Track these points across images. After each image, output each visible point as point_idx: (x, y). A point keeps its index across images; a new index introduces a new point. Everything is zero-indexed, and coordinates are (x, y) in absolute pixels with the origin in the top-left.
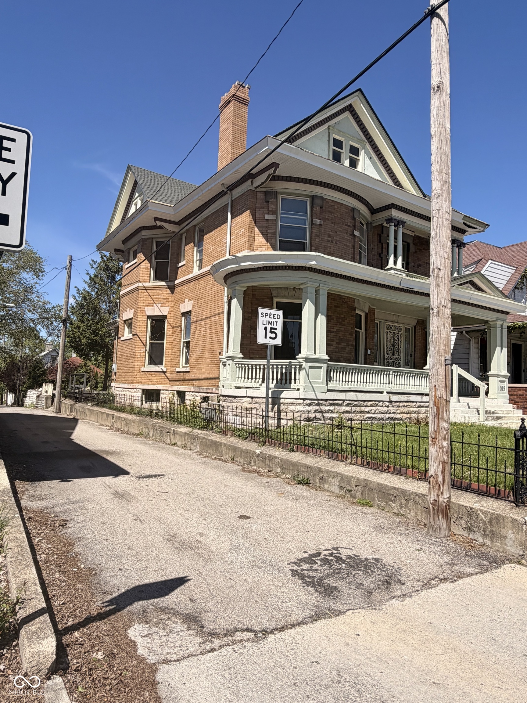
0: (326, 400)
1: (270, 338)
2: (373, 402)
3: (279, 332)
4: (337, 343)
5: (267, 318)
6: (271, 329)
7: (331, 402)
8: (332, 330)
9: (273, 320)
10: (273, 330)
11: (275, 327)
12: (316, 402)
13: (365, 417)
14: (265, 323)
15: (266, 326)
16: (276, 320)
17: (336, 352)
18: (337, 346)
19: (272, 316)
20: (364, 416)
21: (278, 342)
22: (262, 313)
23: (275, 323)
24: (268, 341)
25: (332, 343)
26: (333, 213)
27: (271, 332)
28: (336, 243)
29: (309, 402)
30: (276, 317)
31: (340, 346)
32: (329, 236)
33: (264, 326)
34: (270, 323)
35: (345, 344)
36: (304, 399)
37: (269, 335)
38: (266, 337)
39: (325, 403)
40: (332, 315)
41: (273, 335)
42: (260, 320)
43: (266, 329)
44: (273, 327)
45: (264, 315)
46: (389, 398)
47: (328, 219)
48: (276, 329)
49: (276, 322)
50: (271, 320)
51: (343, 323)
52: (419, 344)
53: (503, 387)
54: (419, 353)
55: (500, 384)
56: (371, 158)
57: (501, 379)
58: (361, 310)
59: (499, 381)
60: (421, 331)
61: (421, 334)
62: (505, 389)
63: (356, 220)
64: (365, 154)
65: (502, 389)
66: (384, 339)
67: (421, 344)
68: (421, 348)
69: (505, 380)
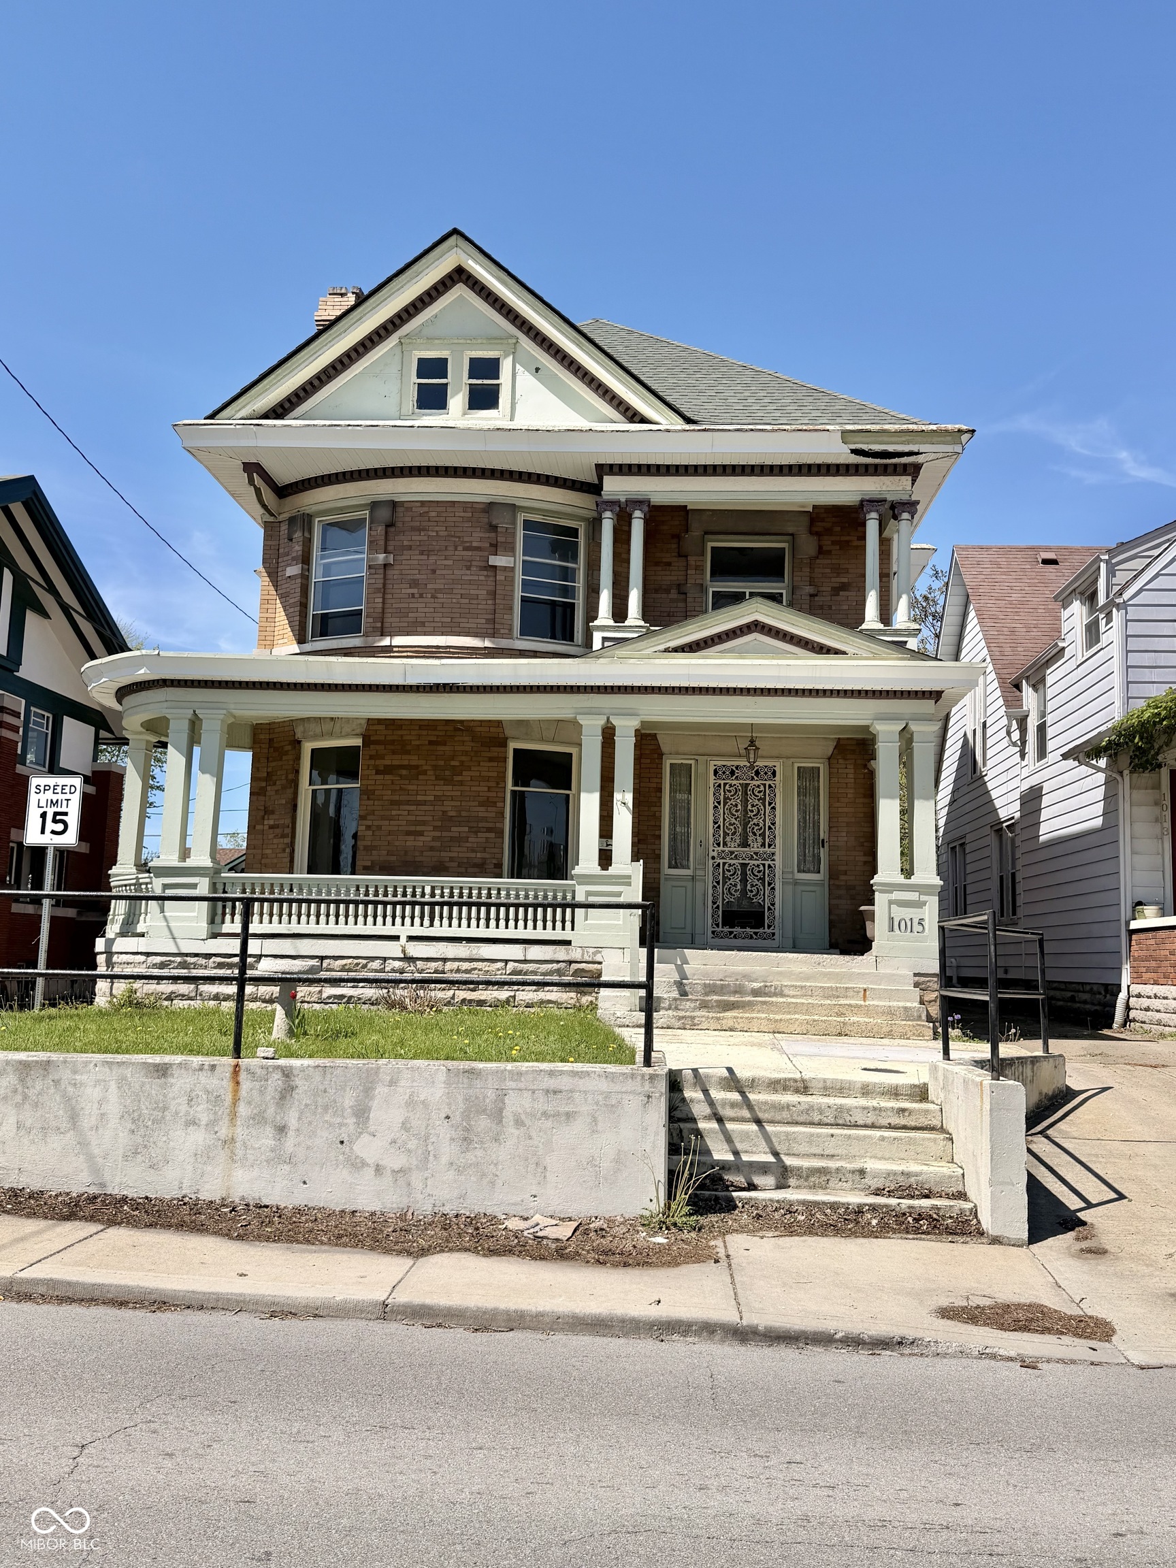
0: (208, 956)
1: (53, 832)
2: (350, 961)
3: (73, 820)
4: (435, 828)
5: (49, 795)
6: (56, 814)
7: (219, 960)
8: (419, 798)
9: (60, 797)
10: (58, 817)
11: (64, 809)
12: (178, 959)
13: (325, 995)
14: (43, 803)
15: (45, 809)
16: (68, 796)
17: (432, 849)
18: (438, 834)
19: (59, 790)
20: (320, 992)
21: (70, 838)
22: (38, 787)
23: (65, 803)
24: (47, 839)
25: (419, 828)
26: (424, 530)
27: (55, 821)
28: (433, 597)
29: (158, 959)
30: (67, 790)
31: (444, 834)
32: (414, 583)
33: (41, 811)
34: (54, 803)
35: (466, 829)
36: (148, 954)
37: (50, 826)
38: (43, 832)
39: (202, 961)
40: (422, 762)
41: (60, 827)
42: (33, 798)
43: (44, 815)
44: (59, 810)
45: (42, 789)
46: (404, 951)
47: (410, 548)
48: (66, 814)
49: (68, 800)
50: (55, 797)
51: (457, 778)
52: (846, 810)
53: (916, 922)
54: (844, 834)
55: (899, 913)
56: (537, 370)
57: (897, 895)
58: (553, 741)
59: (891, 902)
60: (855, 773)
61: (852, 780)
62: (926, 927)
63: (499, 529)
64: (518, 366)
65: (908, 926)
66: (707, 804)
67: (852, 810)
68: (853, 820)
69: (923, 898)
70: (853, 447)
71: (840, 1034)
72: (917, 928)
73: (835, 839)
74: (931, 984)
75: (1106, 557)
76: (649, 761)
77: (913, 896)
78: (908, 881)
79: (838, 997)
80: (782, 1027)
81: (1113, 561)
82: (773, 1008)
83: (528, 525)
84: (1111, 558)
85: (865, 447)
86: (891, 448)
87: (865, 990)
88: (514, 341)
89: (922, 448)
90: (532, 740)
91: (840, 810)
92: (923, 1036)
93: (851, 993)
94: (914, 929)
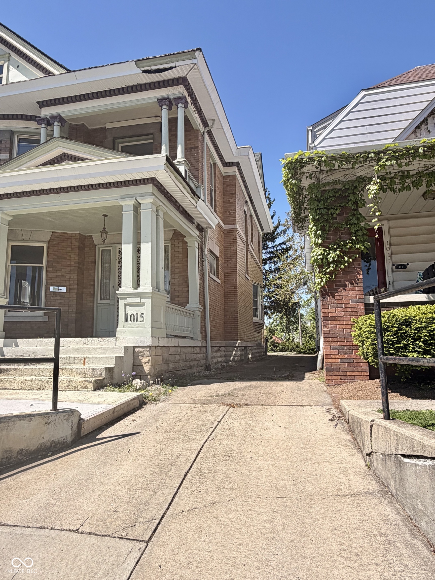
52: (178, 265)
53: (139, 315)
54: (178, 277)
55: (130, 311)
56: (18, 66)
57: (129, 300)
58: (29, 241)
59: (126, 305)
60: (183, 246)
61: (181, 250)
62: (145, 318)
63: (2, 142)
64: (10, 66)
65: (135, 318)
66: (115, 267)
67: (181, 265)
68: (181, 270)
69: (143, 301)
70: (143, 69)
71: (39, 389)
72: (140, 319)
73: (173, 280)
74: (146, 352)
75: (311, 128)
76: (88, 249)
77: (137, 300)
78: (136, 291)
79: (70, 363)
80: (8, 385)
81: (315, 130)
82: (20, 373)
83: (20, 140)
84: (313, 128)
85: (149, 68)
86: (161, 67)
87: (85, 359)
88: (8, 55)
89: (177, 64)
90: (19, 241)
91: (176, 265)
92: (87, 388)
93: (77, 361)
94: (139, 320)
